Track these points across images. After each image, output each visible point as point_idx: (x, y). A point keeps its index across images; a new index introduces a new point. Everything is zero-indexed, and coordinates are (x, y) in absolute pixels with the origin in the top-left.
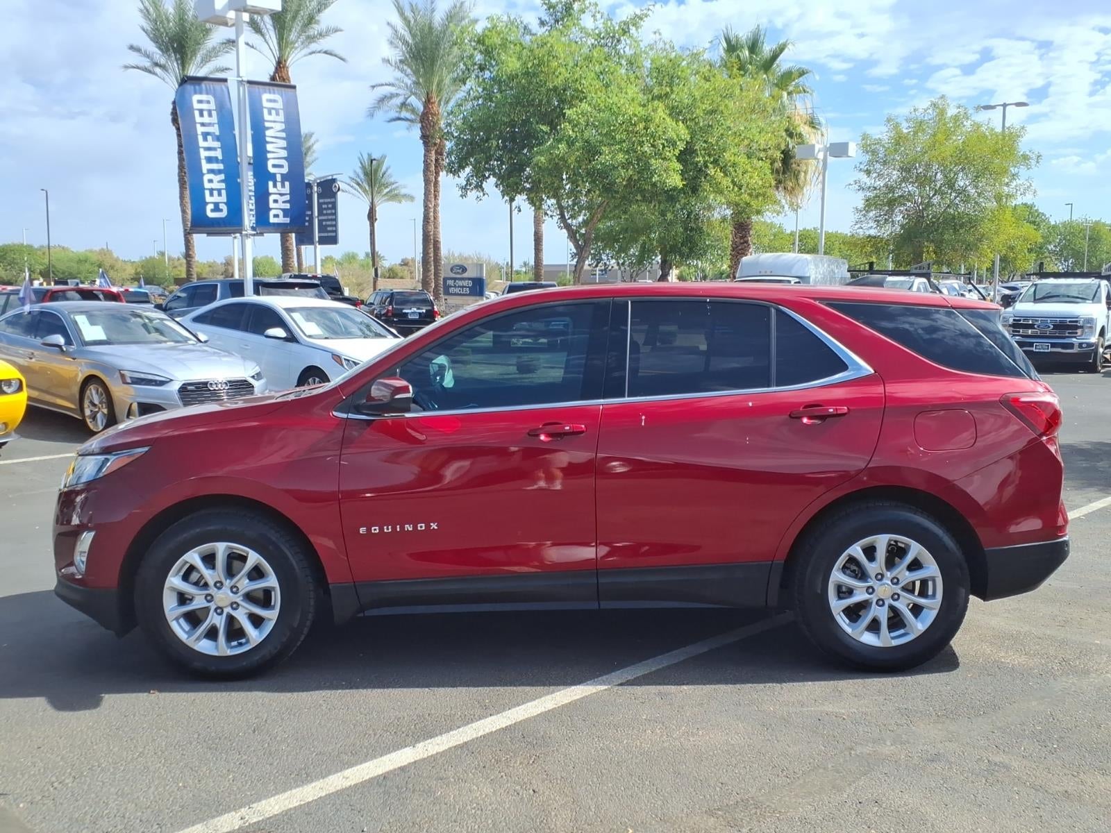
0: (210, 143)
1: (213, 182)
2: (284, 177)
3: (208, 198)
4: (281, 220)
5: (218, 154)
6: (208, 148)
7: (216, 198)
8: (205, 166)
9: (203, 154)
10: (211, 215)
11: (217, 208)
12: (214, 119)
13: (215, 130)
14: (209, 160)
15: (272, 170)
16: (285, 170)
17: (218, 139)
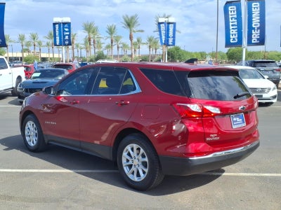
0: (234, 20)
1: (233, 32)
2: (258, 28)
3: (231, 37)
4: (256, 42)
5: (236, 23)
6: (233, 22)
7: (234, 37)
8: (231, 27)
9: (231, 24)
10: (231, 42)
11: (234, 39)
12: (235, 13)
13: (235, 16)
14: (232, 25)
15: (254, 26)
16: (259, 26)
17: (236, 19)
